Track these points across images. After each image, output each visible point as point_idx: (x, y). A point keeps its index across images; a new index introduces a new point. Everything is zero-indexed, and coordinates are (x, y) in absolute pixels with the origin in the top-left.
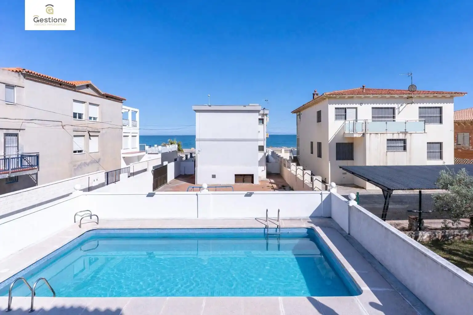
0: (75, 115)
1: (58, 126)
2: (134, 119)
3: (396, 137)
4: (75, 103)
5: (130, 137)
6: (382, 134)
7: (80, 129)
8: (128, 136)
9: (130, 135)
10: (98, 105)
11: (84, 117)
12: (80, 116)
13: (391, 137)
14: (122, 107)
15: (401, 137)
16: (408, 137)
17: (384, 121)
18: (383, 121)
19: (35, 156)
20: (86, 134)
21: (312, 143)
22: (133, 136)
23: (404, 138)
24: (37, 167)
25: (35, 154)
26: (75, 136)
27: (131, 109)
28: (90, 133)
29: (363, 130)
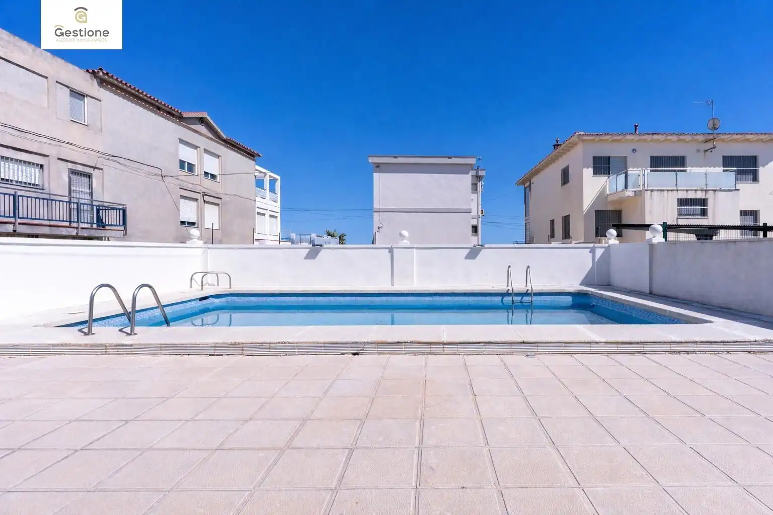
0: (182, 163)
1: (156, 175)
2: (273, 190)
3: (691, 195)
4: (182, 146)
5: (267, 216)
6: (670, 192)
7: (190, 187)
8: (264, 215)
9: (268, 213)
10: (218, 156)
11: (196, 170)
12: (191, 167)
13: (683, 195)
14: (255, 167)
15: (700, 195)
16: (710, 196)
17: (674, 171)
18: (672, 171)
19: (119, 209)
20: (199, 197)
21: (552, 222)
22: (271, 216)
23: (704, 197)
24: (123, 227)
25: (121, 207)
26: (183, 197)
27: (269, 173)
28: (205, 197)
29: (640, 186)
